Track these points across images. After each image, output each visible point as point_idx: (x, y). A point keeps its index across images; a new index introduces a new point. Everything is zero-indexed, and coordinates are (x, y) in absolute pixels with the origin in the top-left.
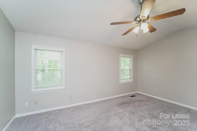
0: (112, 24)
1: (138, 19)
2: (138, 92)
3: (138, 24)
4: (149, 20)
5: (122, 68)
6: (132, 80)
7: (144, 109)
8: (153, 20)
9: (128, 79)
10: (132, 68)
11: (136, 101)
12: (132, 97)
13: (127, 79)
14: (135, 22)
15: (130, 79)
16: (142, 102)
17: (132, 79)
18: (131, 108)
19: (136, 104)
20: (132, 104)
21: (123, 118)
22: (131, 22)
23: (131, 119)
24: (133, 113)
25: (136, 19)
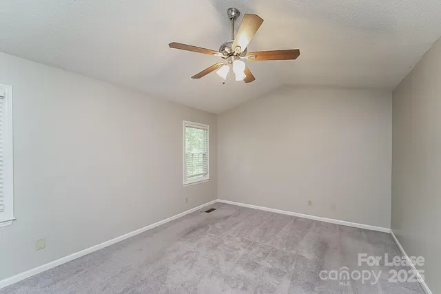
0: (173, 45)
1: (226, 49)
2: (218, 200)
3: (226, 61)
4: (247, 57)
5: (187, 152)
6: (207, 177)
7: (234, 233)
8: (253, 58)
9: (201, 174)
10: (207, 151)
11: (218, 220)
12: (208, 212)
13: (198, 175)
14: (221, 55)
15: (204, 174)
16: (229, 220)
17: (208, 175)
18: (210, 236)
19: (218, 226)
20: (211, 227)
21: (196, 263)
22: (213, 52)
23: (212, 260)
24: (215, 247)
25: (222, 49)
